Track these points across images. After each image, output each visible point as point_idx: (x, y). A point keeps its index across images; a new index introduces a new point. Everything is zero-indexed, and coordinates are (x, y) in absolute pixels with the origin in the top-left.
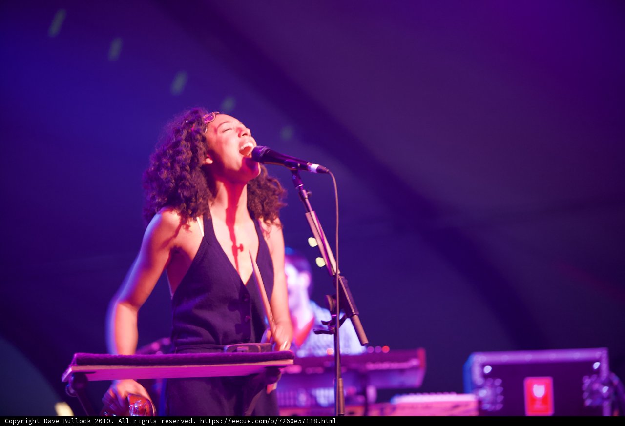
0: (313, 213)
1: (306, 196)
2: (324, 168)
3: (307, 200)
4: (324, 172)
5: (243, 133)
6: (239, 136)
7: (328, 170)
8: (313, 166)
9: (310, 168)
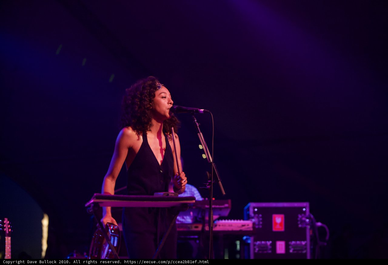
0: (201, 134)
1: (198, 126)
2: (206, 110)
3: (198, 127)
7: (208, 111)
8: (201, 110)
9: (200, 111)
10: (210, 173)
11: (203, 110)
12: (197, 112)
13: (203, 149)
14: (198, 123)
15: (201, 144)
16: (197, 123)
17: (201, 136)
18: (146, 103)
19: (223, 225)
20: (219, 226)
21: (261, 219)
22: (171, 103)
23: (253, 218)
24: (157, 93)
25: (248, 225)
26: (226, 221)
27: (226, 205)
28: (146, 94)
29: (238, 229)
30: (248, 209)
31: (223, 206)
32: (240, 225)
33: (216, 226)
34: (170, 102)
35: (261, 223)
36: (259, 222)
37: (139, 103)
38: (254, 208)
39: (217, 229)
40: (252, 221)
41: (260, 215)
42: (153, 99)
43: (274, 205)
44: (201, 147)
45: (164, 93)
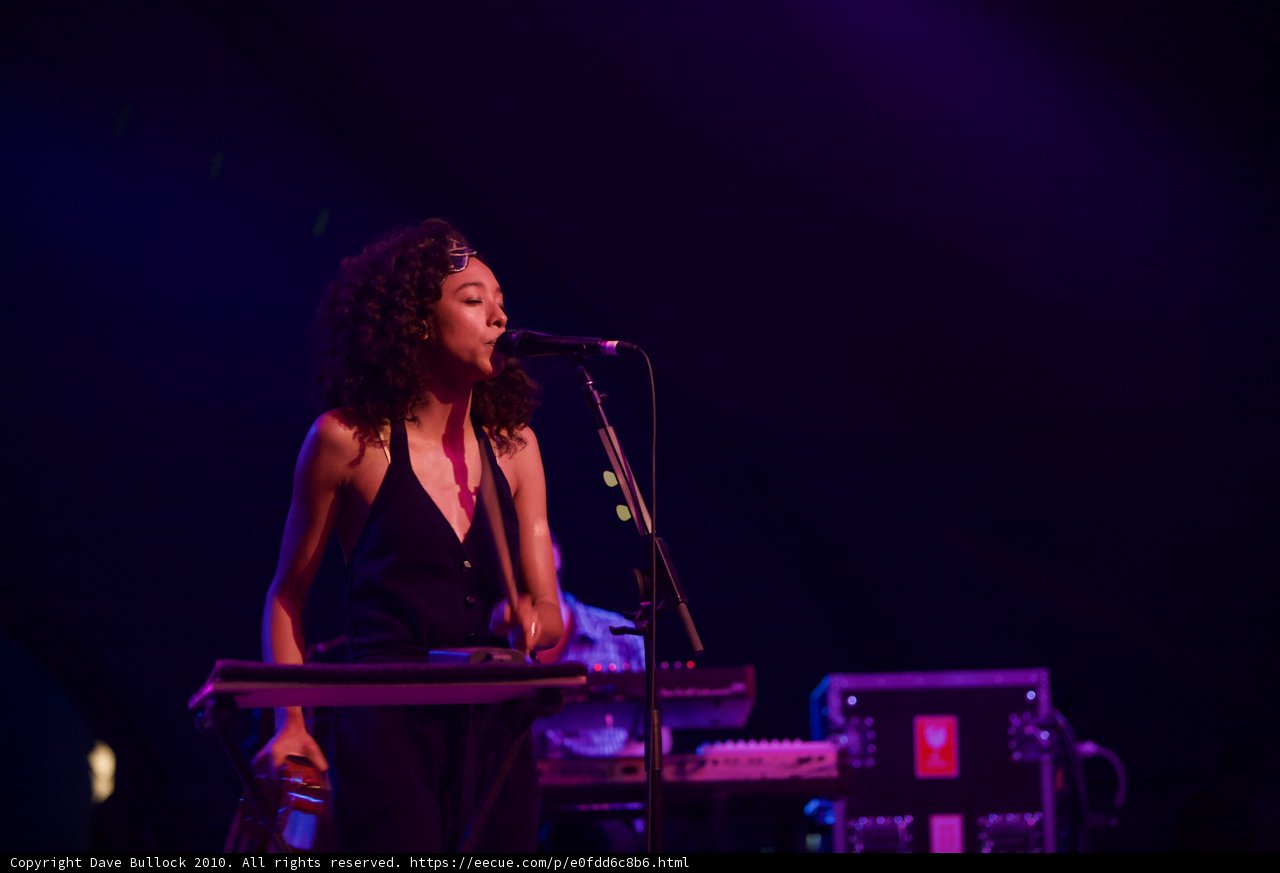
0: (611, 430)
1: (599, 401)
2: (628, 344)
3: (600, 408)
7: (635, 347)
8: (609, 343)
9: (605, 347)
10: (647, 573)
11: (615, 343)
12: (597, 350)
13: (619, 485)
14: (599, 394)
15: (612, 470)
16: (595, 393)
17: (611, 438)
18: (404, 319)
19: (727, 762)
20: (715, 762)
21: (871, 735)
22: (498, 324)
23: (841, 730)
24: (450, 283)
25: (821, 758)
26: (741, 746)
27: (738, 687)
28: (407, 286)
29: (786, 774)
30: (824, 701)
31: (725, 692)
32: (793, 759)
33: (702, 763)
34: (495, 320)
35: (872, 748)
36: (865, 743)
37: (378, 316)
38: (845, 694)
39: (708, 774)
40: (836, 742)
41: (869, 721)
42: (431, 306)
43: (918, 680)
44: (610, 479)
45: (475, 284)
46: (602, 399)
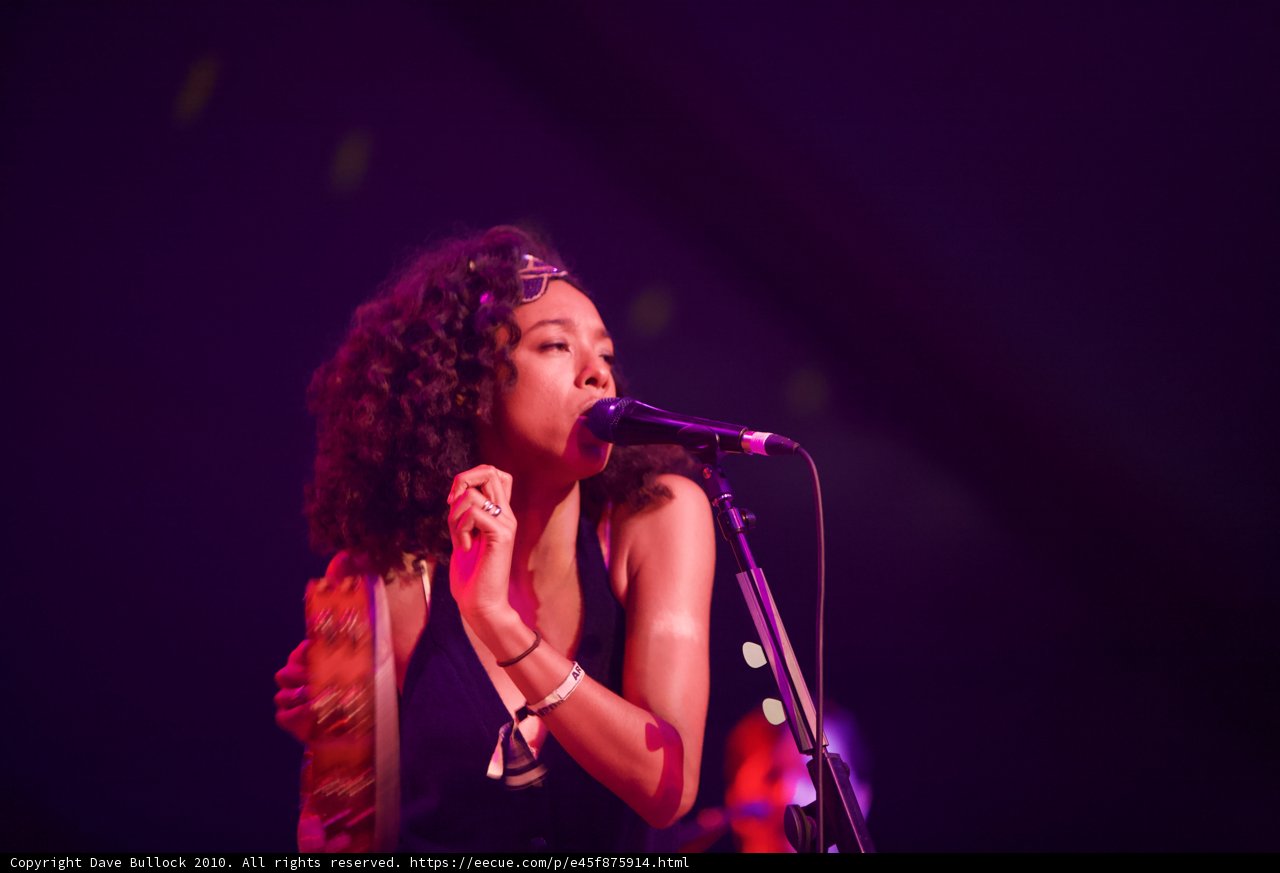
0: (758, 574)
1: (738, 526)
2: (785, 440)
3: (742, 538)
4: (788, 450)
5: (587, 376)
6: (577, 384)
7: (796, 445)
8: (756, 435)
9: (747, 441)
11: (763, 436)
12: (735, 445)
14: (742, 513)
16: (733, 512)
17: (757, 587)
22: (594, 382)
45: (556, 322)
46: (746, 523)
